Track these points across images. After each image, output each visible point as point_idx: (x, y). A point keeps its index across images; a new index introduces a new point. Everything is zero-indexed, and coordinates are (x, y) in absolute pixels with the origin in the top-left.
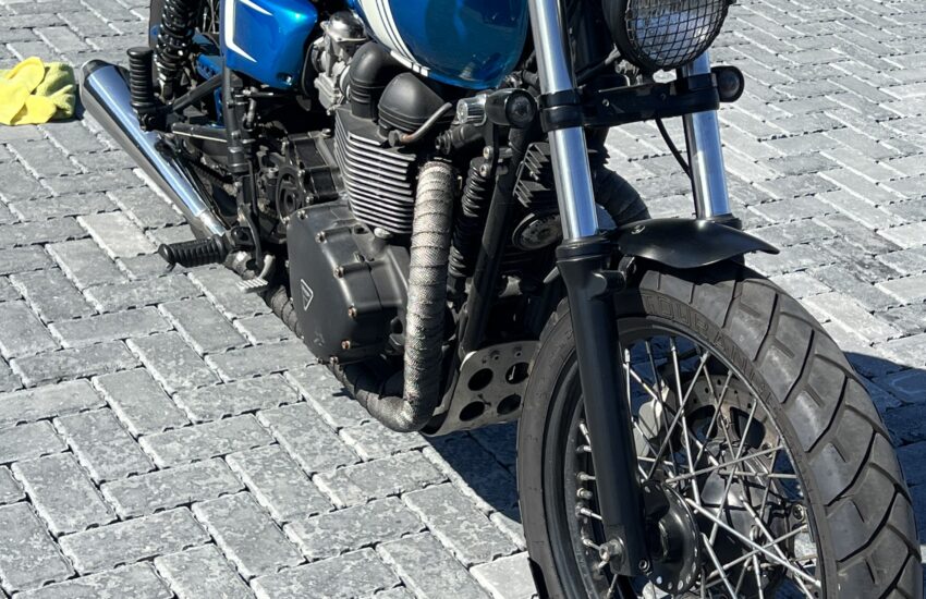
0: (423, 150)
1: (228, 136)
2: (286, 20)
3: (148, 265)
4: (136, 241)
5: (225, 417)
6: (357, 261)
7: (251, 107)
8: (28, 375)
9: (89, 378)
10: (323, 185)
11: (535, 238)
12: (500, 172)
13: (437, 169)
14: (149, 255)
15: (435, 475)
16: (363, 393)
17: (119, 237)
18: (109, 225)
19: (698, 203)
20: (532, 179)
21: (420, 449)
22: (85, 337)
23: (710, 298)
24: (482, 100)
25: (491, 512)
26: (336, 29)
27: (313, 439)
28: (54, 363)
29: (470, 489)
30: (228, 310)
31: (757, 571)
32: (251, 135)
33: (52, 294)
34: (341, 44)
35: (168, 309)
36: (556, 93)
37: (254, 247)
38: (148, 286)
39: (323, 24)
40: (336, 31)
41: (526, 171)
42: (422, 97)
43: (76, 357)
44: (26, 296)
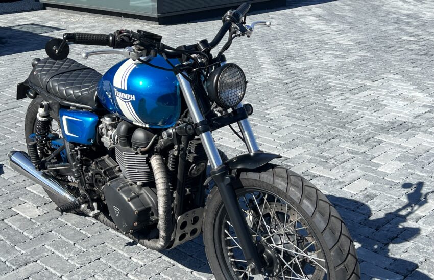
0: (150, 152)
1: (71, 166)
2: (86, 121)
3: (43, 219)
4: (36, 211)
5: (89, 263)
6: (133, 195)
7: (79, 153)
8: (14, 265)
9: (36, 261)
10: (112, 174)
11: (196, 173)
12: (181, 153)
13: (156, 157)
14: (42, 215)
15: (169, 264)
16: (141, 240)
17: (29, 211)
18: (24, 209)
19: (248, 148)
20: (192, 153)
21: (161, 257)
22: (30, 248)
23: (266, 176)
24: (170, 131)
25: (192, 272)
26: (107, 120)
27: (123, 263)
28: (22, 260)
29: (182, 266)
30: (77, 227)
31: (298, 263)
32: (80, 163)
33: (13, 236)
34: (110, 125)
35: (56, 231)
36: (200, 122)
37: (89, 201)
38: (45, 226)
39: (101, 120)
40: (107, 121)
41: (190, 150)
42: (147, 135)
43: (29, 255)
44: (3, 239)
